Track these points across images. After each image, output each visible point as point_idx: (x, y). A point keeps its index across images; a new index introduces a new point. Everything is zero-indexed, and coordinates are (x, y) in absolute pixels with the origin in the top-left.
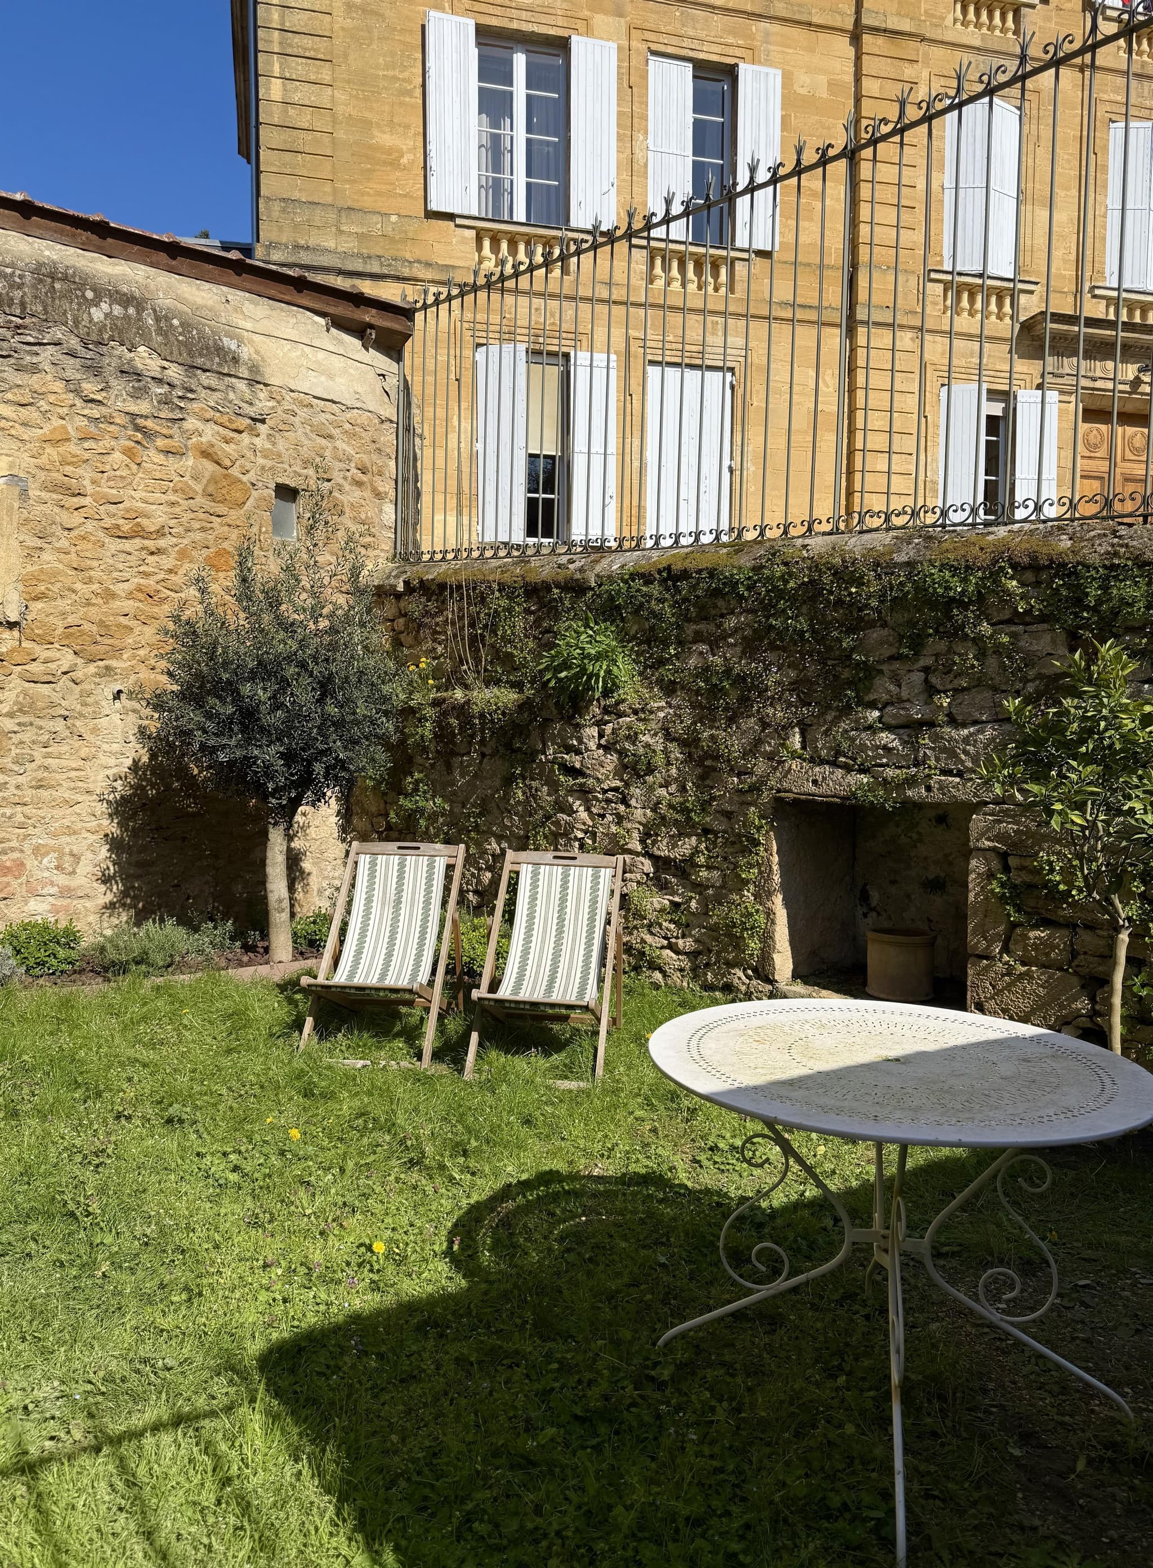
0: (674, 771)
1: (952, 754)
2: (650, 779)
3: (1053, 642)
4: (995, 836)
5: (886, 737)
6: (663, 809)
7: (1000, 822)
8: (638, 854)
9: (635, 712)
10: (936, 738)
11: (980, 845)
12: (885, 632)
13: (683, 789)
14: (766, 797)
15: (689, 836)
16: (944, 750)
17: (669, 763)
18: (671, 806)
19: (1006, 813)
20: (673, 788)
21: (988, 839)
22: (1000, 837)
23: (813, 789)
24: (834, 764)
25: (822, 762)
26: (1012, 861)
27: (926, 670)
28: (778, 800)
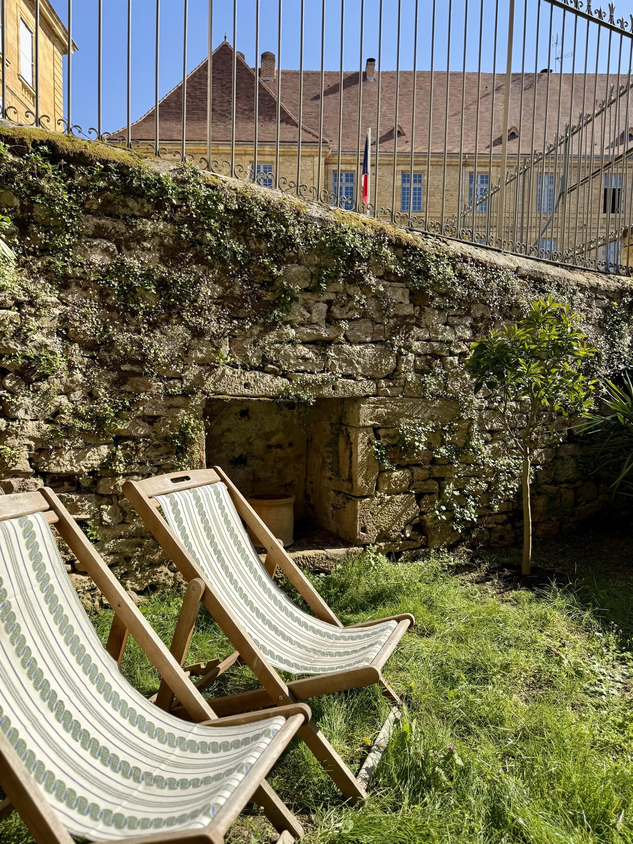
0: (78, 376)
1: (350, 363)
2: (44, 386)
3: (403, 295)
4: (375, 417)
5: (303, 350)
6: (67, 419)
7: (378, 408)
8: (26, 475)
9: (19, 305)
10: (339, 352)
11: (366, 424)
12: (302, 268)
13: (91, 396)
14: (198, 400)
15: (97, 445)
16: (345, 361)
17: (71, 367)
18: (76, 414)
19: (380, 402)
20: (78, 395)
21: (371, 420)
22: (377, 418)
23: (247, 391)
24: (262, 369)
25: (253, 368)
26: (381, 432)
27: (329, 303)
28: (209, 402)
